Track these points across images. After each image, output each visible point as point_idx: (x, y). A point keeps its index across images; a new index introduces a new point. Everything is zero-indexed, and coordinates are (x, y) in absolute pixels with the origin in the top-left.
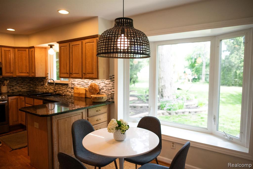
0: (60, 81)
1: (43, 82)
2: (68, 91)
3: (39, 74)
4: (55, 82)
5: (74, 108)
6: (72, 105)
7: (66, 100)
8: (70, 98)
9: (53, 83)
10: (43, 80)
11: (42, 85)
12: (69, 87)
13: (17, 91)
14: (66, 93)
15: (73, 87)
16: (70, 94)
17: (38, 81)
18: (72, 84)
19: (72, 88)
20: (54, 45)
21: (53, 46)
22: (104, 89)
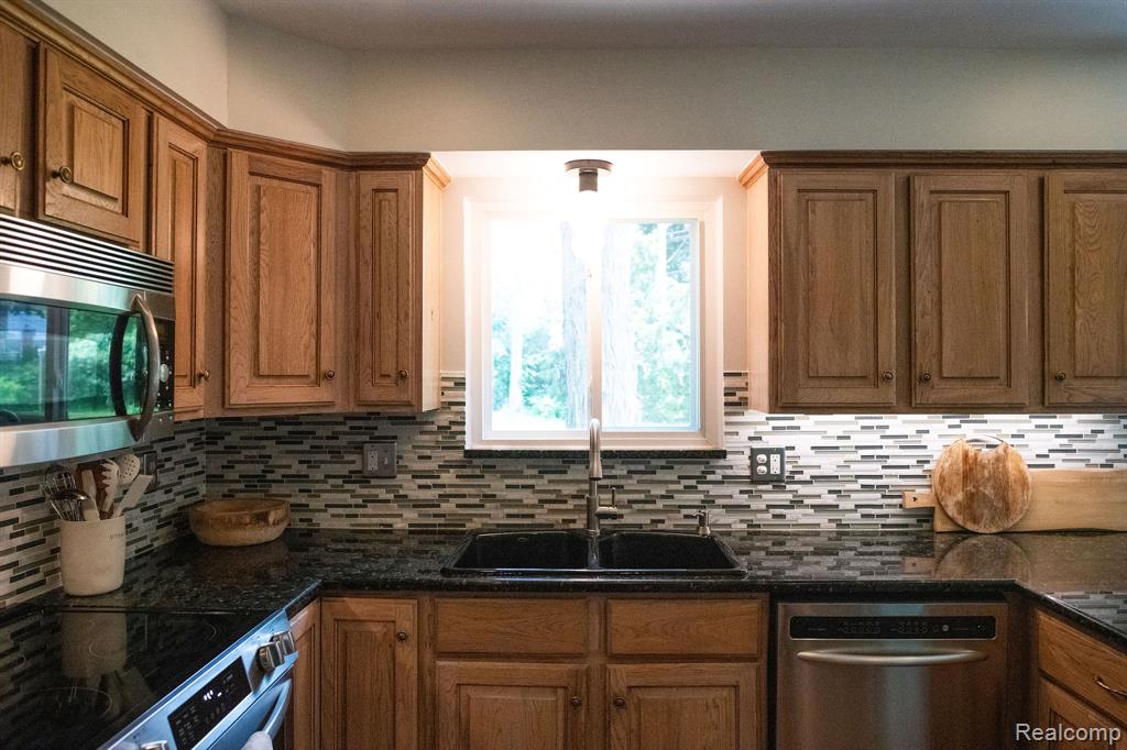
11: (362, 478)
15: (775, 469)
16: (736, 523)
17: (306, 447)
18: (759, 451)
19: (762, 479)
20: (605, 165)
22: (1053, 466)
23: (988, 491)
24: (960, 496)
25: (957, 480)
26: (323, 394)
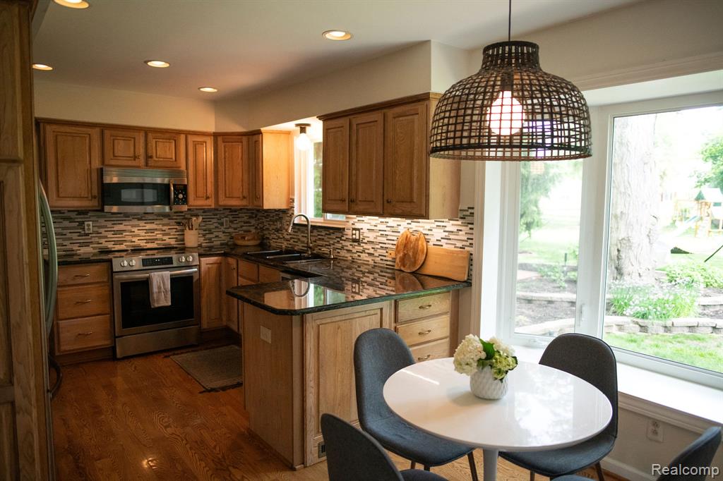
0: (324, 220)
1: (281, 223)
2: (342, 248)
3: (273, 200)
4: (310, 224)
5: (358, 294)
6: (354, 286)
7: (339, 273)
8: (350, 268)
9: (306, 226)
10: (280, 216)
11: (277, 230)
12: (347, 237)
13: (219, 242)
14: (339, 253)
15: (358, 238)
16: (349, 256)
17: (269, 219)
18: (354, 229)
19: (354, 241)
20: (308, 125)
21: (308, 128)
22: (442, 246)
23: (411, 254)
24: (401, 254)
25: (402, 247)
26: (244, 203)
